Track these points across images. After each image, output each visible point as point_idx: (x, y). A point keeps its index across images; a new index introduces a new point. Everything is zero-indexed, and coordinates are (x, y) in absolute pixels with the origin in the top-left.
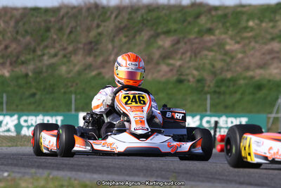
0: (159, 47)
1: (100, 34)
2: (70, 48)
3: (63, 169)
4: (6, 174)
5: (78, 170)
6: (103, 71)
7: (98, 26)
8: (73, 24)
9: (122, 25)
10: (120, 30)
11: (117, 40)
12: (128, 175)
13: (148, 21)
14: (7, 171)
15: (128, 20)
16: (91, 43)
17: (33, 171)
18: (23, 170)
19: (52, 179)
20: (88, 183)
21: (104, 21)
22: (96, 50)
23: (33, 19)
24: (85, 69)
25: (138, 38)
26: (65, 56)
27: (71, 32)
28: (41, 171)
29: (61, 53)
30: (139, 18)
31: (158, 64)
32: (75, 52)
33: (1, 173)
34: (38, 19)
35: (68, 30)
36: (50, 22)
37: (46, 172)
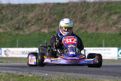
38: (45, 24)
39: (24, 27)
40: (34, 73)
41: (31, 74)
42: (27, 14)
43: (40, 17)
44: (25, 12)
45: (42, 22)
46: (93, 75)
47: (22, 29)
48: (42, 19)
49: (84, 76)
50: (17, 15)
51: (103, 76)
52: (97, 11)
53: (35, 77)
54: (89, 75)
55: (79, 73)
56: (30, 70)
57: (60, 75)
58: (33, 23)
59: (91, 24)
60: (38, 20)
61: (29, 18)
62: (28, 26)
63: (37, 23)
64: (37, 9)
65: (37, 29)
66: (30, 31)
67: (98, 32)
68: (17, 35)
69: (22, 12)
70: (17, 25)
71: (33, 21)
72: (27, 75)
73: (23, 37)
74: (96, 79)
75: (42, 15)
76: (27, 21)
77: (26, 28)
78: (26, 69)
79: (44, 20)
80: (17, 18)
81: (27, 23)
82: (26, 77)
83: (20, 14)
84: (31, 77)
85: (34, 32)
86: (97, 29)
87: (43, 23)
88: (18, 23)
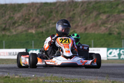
0: (101, 19)
1: (74, 14)
3: (58, 73)
4: (33, 76)
5: (65, 74)
6: (76, 30)
7: (74, 10)
8: (62, 9)
9: (84, 9)
10: (83, 12)
11: (82, 16)
12: (87, 75)
13: (96, 7)
14: (34, 74)
15: (87, 7)
16: (70, 18)
17: (45, 74)
18: (41, 74)
19: (54, 77)
21: (76, 8)
22: (73, 21)
23: (45, 8)
25: (91, 15)
27: (62, 13)
28: (49, 74)
30: (92, 6)
31: (100, 26)
33: (31, 75)
34: (47, 8)
35: (60, 12)
36: (52, 9)
37: (51, 75)
38: (32, 24)
39: (11, 28)
40: (20, 74)
41: (18, 75)
42: (14, 14)
43: (27, 17)
44: (12, 12)
45: (29, 23)
46: (81, 76)
47: (9, 30)
48: (29, 19)
49: (72, 77)
50: (4, 15)
51: (91, 77)
52: (85, 10)
53: (21, 79)
54: (77, 76)
55: (66, 74)
56: (16, 71)
57: (48, 76)
58: (20, 24)
59: (80, 24)
60: (25, 20)
61: (16, 18)
62: (15, 26)
63: (24, 23)
64: (23, 9)
65: (24, 29)
66: (17, 31)
67: (86, 32)
68: (3, 36)
69: (9, 12)
70: (4, 26)
71: (20, 21)
72: (13, 76)
73: (9, 38)
74: (83, 80)
75: (29, 14)
76: (14, 21)
77: (13, 29)
78: (12, 71)
79: (31, 20)
80: (3, 19)
81: (14, 23)
82: (12, 79)
83: (6, 14)
84: (17, 78)
85: (21, 33)
86: (86, 29)
87: (31, 23)
88: (5, 24)
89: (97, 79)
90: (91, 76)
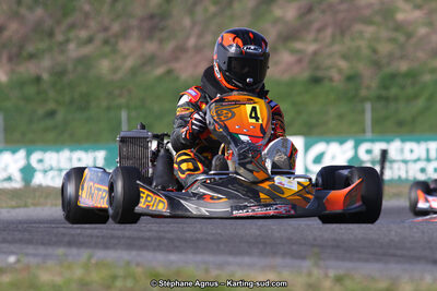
0: (276, 21)
2: (116, 27)
3: (114, 247)
4: (12, 259)
5: (142, 248)
6: (176, 66)
11: (199, 10)
12: (230, 253)
14: (12, 253)
16: (152, 17)
17: (60, 251)
18: (42, 250)
19: (97, 264)
20: (161, 270)
22: (162, 30)
24: (144, 64)
25: (237, 6)
26: (106, 42)
28: (74, 251)
29: (100, 37)
32: (124, 34)
33: (4, 257)
37: (85, 253)
89: (272, 268)
90: (248, 254)
